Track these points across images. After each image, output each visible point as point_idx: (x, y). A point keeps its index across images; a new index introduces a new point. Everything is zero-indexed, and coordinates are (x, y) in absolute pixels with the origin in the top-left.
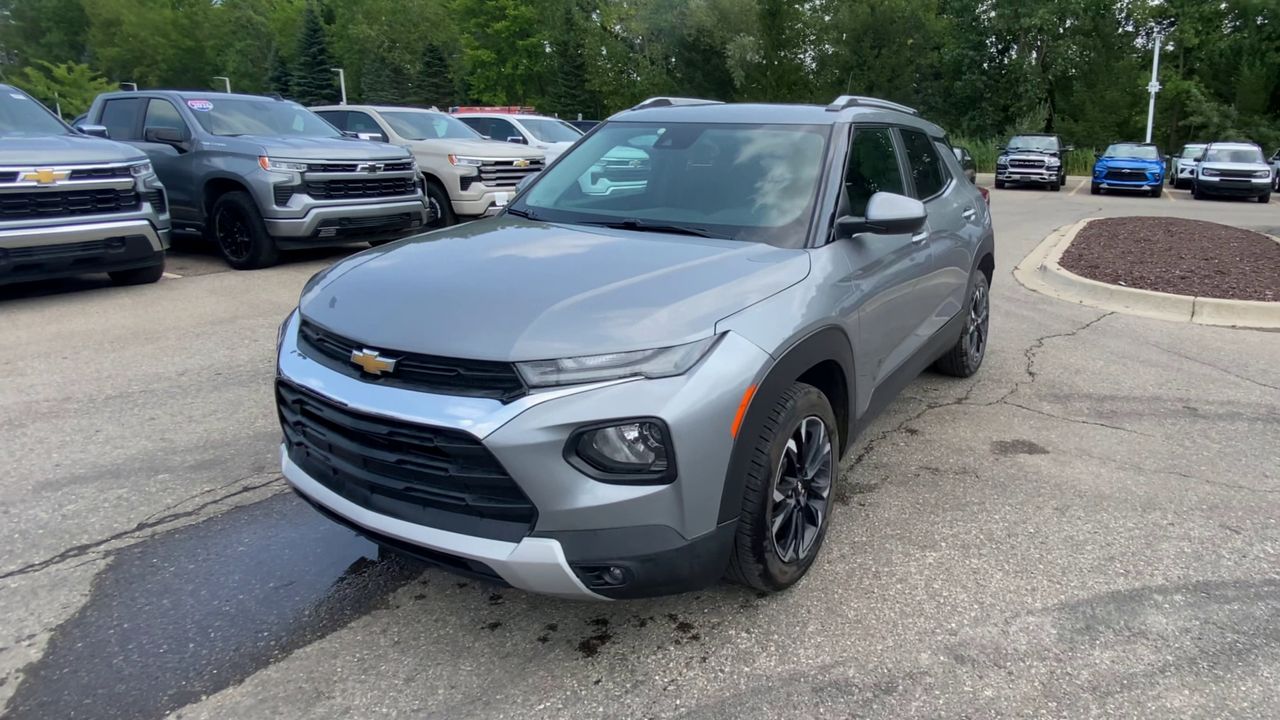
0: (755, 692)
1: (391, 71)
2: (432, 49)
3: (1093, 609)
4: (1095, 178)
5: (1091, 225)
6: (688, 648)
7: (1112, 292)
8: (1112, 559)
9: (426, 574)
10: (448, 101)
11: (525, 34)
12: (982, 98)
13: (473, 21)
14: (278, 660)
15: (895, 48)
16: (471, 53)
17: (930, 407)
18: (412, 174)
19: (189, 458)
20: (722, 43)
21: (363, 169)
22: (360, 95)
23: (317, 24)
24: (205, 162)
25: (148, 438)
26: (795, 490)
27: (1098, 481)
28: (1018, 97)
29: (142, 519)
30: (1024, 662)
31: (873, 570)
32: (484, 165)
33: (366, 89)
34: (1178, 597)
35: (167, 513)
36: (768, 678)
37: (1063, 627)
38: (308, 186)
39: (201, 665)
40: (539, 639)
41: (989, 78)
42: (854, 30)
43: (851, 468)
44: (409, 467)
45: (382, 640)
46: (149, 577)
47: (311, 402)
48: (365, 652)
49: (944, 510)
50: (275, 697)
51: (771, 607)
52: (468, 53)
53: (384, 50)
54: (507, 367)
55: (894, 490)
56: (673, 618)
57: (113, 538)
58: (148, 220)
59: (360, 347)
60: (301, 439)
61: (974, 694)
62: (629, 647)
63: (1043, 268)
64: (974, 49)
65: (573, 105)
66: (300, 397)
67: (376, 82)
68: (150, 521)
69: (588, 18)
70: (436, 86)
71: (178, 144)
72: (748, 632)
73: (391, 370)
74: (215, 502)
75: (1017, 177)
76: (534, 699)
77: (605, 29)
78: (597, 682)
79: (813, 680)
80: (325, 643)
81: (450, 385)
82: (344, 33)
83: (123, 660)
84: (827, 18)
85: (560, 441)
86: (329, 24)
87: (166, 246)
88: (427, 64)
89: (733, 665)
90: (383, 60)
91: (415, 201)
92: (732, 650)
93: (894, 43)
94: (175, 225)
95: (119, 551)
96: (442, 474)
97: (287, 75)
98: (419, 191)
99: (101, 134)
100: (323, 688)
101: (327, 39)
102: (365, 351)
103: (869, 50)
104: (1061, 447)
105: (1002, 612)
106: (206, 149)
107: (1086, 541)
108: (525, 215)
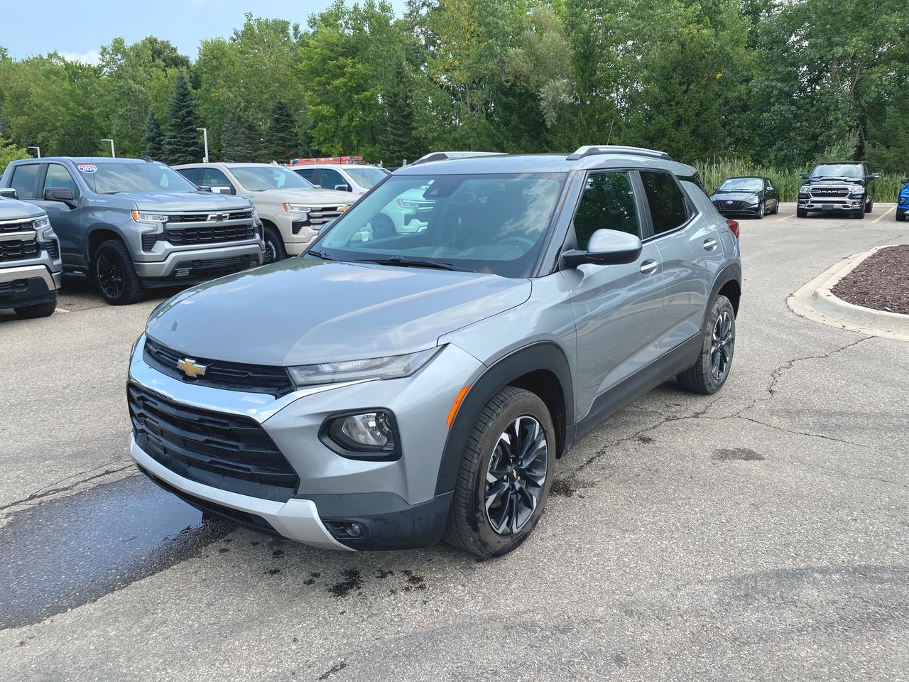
0: (460, 626)
1: (246, 128)
2: (281, 107)
3: (756, 581)
4: (900, 204)
5: (881, 252)
6: (414, 594)
7: (874, 317)
8: (787, 545)
9: (230, 536)
10: (292, 152)
11: (360, 89)
12: (790, 128)
13: (317, 79)
14: (120, 588)
15: (703, 82)
16: (313, 108)
17: (668, 419)
18: (253, 221)
19: (68, 449)
20: (537, 87)
21: (212, 218)
22: (220, 151)
23: (186, 89)
24: (90, 216)
25: (40, 434)
26: (510, 475)
27: (800, 484)
28: (828, 126)
29: (33, 492)
30: (682, 617)
31: (577, 546)
32: (312, 211)
33: (224, 145)
34: (836, 577)
35: (50, 488)
36: (471, 617)
37: (725, 594)
38: (169, 234)
39: (69, 590)
40: (305, 583)
41: (799, 108)
42: (664, 67)
43: (581, 468)
44: (213, 445)
45: (194, 578)
46: (36, 531)
47: (149, 398)
48: (181, 585)
49: (653, 503)
50: (117, 611)
51: (486, 569)
52: (311, 108)
53: (241, 110)
54: (282, 370)
55: (613, 486)
56: (407, 573)
57: (12, 504)
58: (45, 265)
59: (184, 357)
60: (144, 427)
61: (633, 637)
62: (370, 591)
63: (816, 295)
64: (783, 80)
65: (400, 152)
66: (144, 395)
67: (234, 139)
68: (38, 494)
69: (417, 70)
70: (284, 139)
71: (69, 201)
72: (463, 585)
73: (203, 374)
74: (85, 481)
75: (819, 206)
76: (295, 621)
77: (431, 79)
78: (342, 613)
79: (507, 621)
80: (154, 579)
81: (242, 384)
82: (208, 96)
83: (17, 584)
84: (639, 58)
85: (317, 425)
86: (195, 88)
87: (58, 286)
88: (277, 120)
89: (446, 607)
90: (240, 118)
91: (253, 245)
92: (449, 597)
93: (703, 77)
94: (65, 269)
95: (17, 513)
96: (236, 450)
97: (160, 135)
98: (258, 235)
99: (11, 195)
100: (150, 607)
101: (194, 102)
102: (186, 359)
103: (678, 86)
104: (777, 455)
105: (676, 580)
106: (90, 205)
107: (769, 531)
108: (318, 255)
